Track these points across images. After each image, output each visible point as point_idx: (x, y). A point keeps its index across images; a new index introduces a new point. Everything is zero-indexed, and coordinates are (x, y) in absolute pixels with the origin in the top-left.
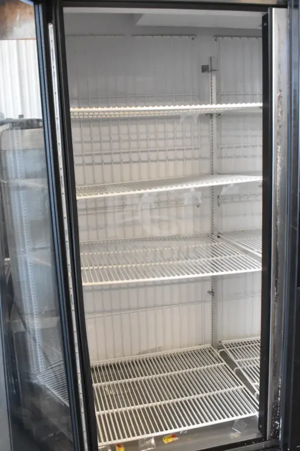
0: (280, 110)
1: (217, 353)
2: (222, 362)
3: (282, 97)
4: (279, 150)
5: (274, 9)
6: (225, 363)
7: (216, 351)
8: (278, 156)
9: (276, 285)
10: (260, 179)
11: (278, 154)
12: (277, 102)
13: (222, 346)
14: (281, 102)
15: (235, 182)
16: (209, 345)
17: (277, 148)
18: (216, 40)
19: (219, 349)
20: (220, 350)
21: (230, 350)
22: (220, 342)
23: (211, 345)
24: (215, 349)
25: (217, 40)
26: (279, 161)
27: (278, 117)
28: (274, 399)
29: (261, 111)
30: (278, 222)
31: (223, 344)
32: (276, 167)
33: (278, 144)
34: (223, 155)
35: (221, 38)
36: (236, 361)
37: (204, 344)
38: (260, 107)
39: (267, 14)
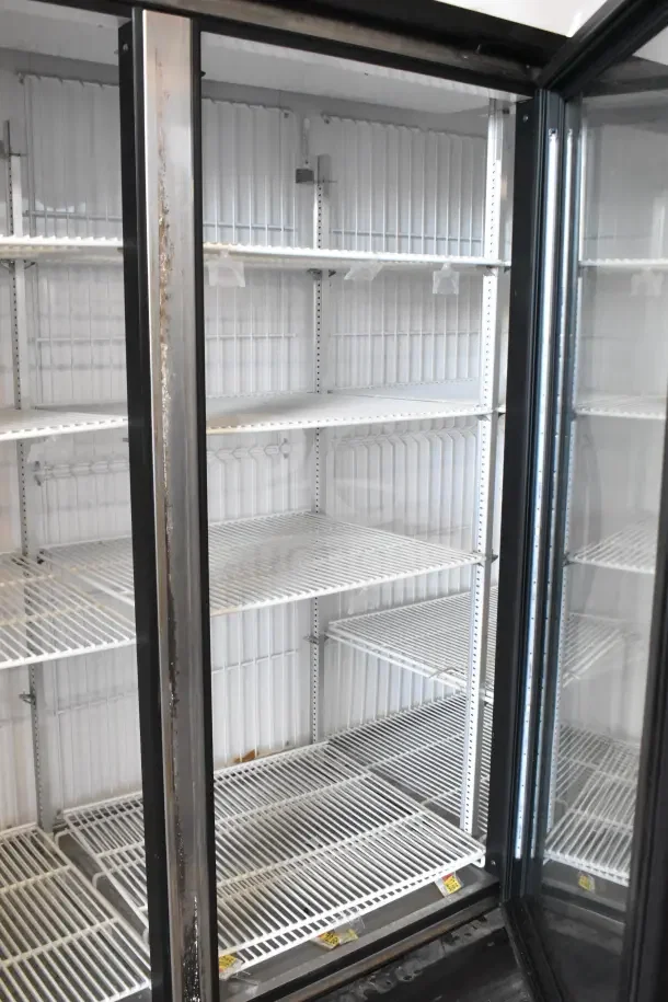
0: (164, 256)
1: (51, 842)
2: (64, 864)
3: (168, 226)
4: (164, 354)
5: (145, 12)
6: (70, 865)
7: (47, 837)
8: (163, 369)
9: (172, 678)
10: (121, 421)
11: (164, 363)
12: (157, 241)
13: (64, 822)
14: (166, 239)
15: (62, 430)
16: (31, 826)
17: (161, 350)
18: (22, 81)
19: (55, 831)
20: (60, 834)
21: (83, 831)
22: (59, 812)
23: (35, 823)
24: (47, 832)
25: (26, 81)
26: (165, 381)
27: (161, 273)
28: (183, 947)
29: (120, 259)
30: (170, 527)
31: (66, 818)
32: (159, 396)
33: (162, 340)
34: (46, 362)
35: (34, 78)
36: (97, 857)
37: (21, 824)
38: (119, 249)
39: (131, 23)
